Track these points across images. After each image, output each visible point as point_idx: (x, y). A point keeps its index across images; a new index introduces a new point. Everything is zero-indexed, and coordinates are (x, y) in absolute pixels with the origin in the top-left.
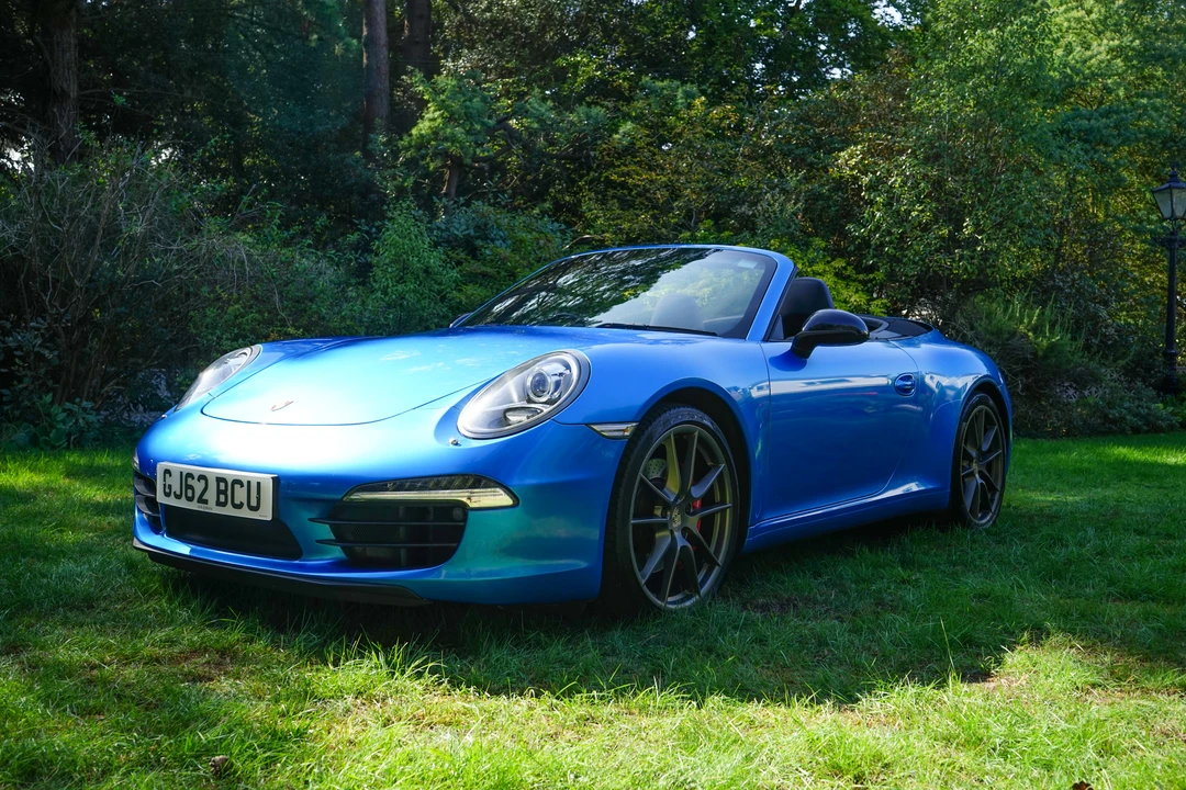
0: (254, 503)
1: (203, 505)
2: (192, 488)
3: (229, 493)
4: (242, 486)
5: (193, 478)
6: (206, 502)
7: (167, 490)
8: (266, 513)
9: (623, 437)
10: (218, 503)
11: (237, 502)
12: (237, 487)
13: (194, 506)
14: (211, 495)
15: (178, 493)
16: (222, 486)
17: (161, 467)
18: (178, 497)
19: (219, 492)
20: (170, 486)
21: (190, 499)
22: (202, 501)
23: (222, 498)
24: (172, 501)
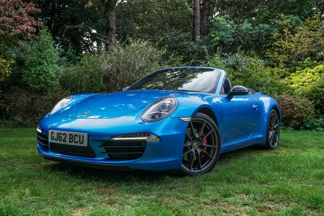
0: (81, 141)
1: (65, 142)
2: (61, 137)
3: (73, 138)
4: (78, 136)
5: (61, 134)
6: (66, 141)
7: (52, 138)
8: (85, 144)
9: (188, 121)
10: (70, 142)
11: (76, 141)
12: (76, 137)
13: (62, 143)
14: (67, 139)
15: (56, 139)
16: (71, 137)
17: (50, 131)
18: (56, 140)
19: (70, 138)
20: (53, 137)
21: (60, 141)
22: (64, 141)
23: (71, 140)
24: (54, 141)
